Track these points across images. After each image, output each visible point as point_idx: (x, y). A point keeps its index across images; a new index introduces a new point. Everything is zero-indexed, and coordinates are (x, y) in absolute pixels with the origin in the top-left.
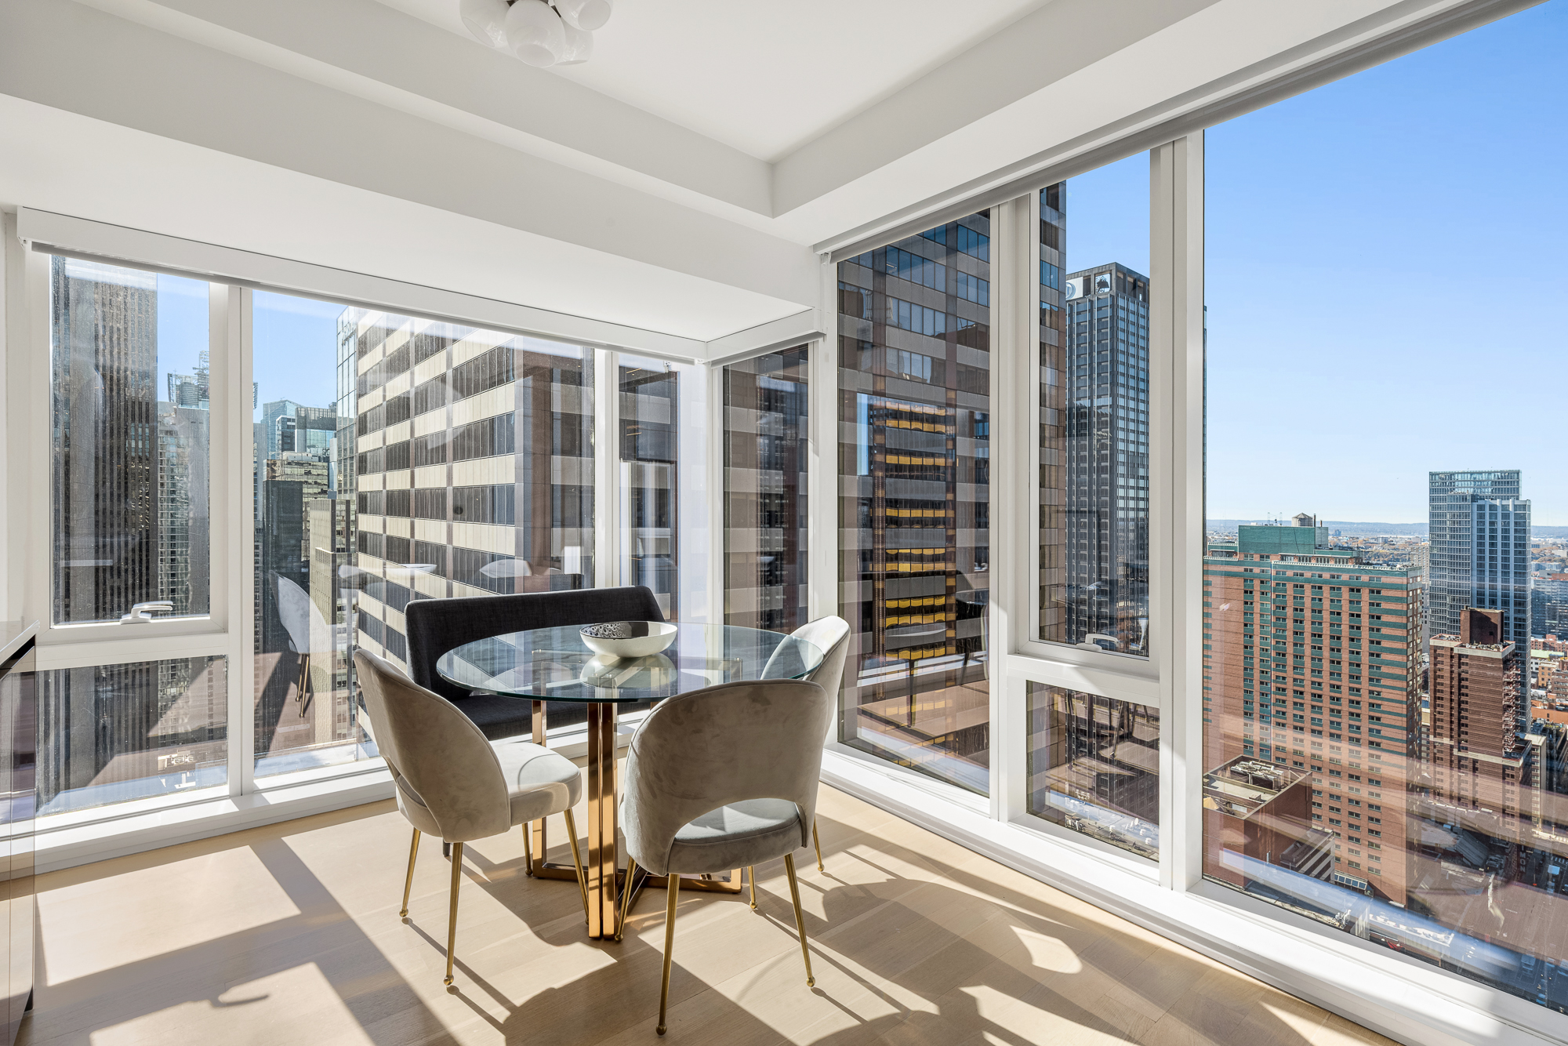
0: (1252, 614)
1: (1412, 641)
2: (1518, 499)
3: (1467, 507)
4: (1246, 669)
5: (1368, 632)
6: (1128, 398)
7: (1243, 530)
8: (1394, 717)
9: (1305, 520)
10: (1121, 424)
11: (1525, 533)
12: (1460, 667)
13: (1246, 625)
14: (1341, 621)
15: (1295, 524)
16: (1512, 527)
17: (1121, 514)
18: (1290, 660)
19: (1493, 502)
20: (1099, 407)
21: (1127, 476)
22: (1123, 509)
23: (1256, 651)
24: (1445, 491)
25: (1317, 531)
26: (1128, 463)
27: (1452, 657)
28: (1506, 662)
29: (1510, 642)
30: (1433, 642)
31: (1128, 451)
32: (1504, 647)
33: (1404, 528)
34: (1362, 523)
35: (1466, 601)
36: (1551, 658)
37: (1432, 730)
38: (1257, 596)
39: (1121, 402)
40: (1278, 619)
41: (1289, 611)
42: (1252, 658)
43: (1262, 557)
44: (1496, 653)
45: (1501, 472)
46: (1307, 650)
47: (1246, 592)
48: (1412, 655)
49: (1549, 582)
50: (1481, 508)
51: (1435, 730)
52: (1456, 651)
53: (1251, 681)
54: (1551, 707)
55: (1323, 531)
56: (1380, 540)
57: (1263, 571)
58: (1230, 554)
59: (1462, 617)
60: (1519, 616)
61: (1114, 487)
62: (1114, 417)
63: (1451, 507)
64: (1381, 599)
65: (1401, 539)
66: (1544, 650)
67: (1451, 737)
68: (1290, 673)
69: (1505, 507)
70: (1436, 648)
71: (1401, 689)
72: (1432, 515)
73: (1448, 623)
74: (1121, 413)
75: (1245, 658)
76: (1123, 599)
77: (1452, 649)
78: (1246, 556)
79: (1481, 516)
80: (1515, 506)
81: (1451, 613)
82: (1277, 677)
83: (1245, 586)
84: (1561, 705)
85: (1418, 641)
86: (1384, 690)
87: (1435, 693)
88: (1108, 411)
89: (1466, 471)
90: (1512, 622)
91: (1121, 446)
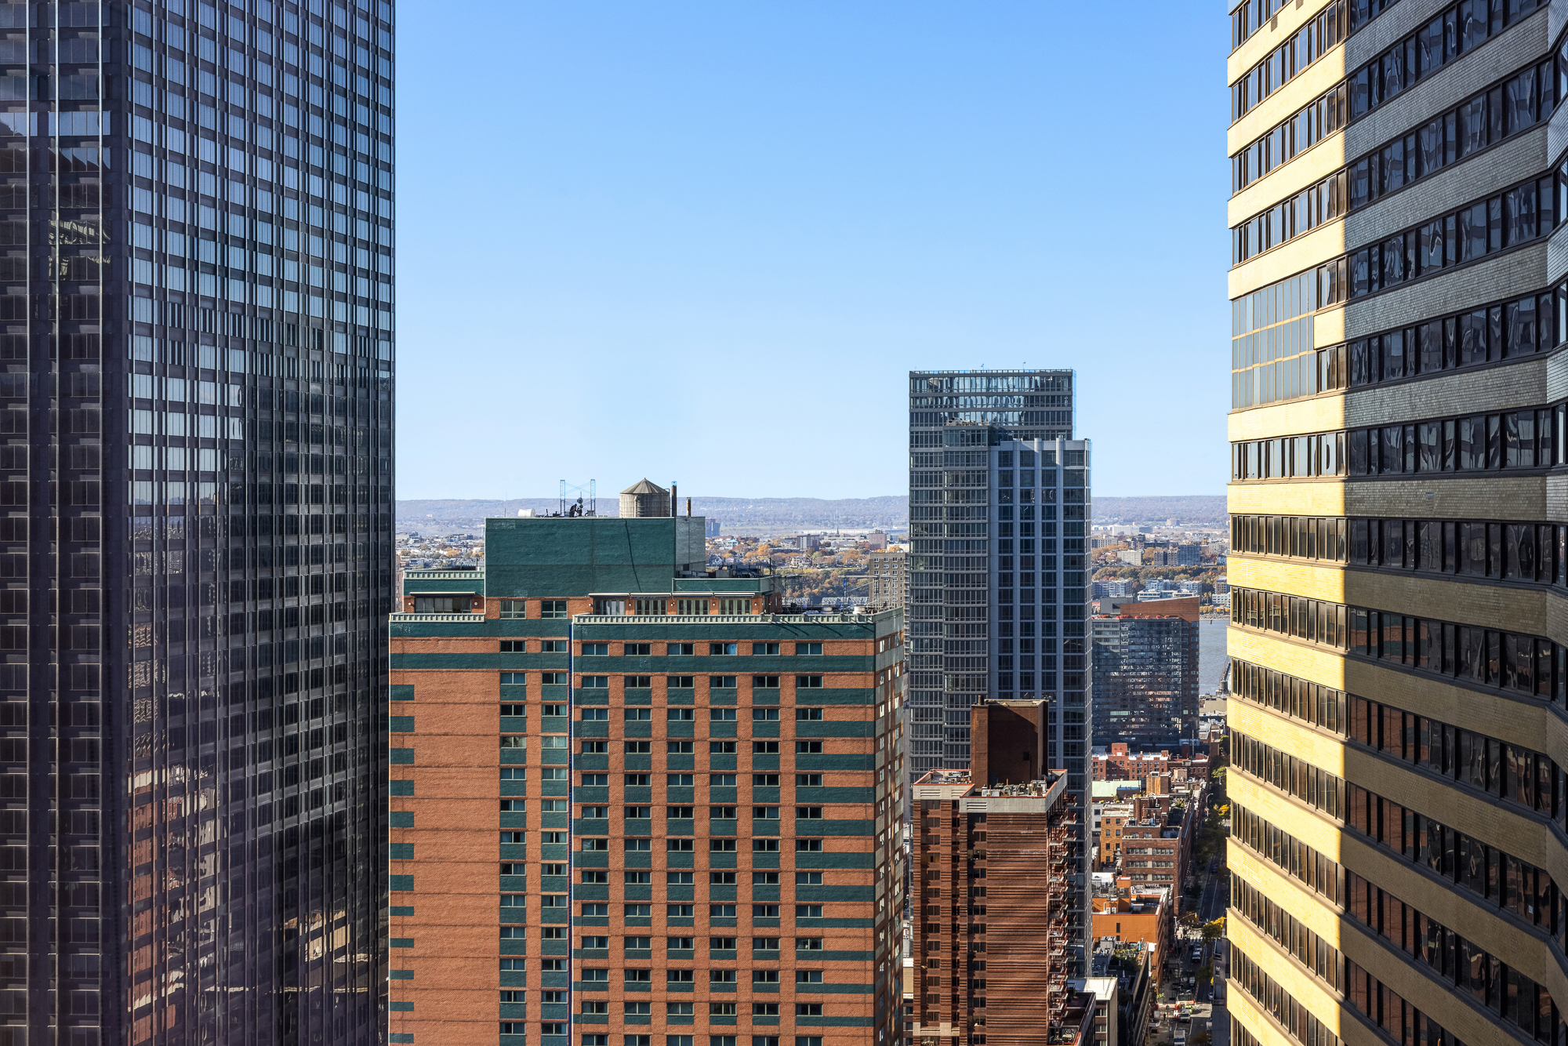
0: (521, 771)
1: (885, 799)
2: (1069, 437)
3: (982, 457)
4: (505, 931)
5: (793, 789)
6: (163, 119)
7: (494, 528)
8: (847, 997)
9: (653, 500)
10: (141, 201)
11: (1082, 516)
12: (970, 846)
13: (505, 805)
14: (734, 766)
15: (627, 510)
16: (1060, 503)
17: (141, 492)
18: (617, 889)
19: (1027, 445)
20: (67, 141)
21: (160, 371)
22: (147, 475)
23: (533, 874)
24: (940, 421)
25: (681, 529)
26: (163, 327)
27: (955, 823)
28: (1052, 818)
29: (1058, 773)
30: (920, 792)
31: (163, 291)
32: (1049, 784)
33: (851, 512)
34: (765, 501)
35: (980, 683)
36: (1122, 795)
37: (917, 1010)
38: (533, 716)
39: (141, 129)
40: (587, 778)
41: (615, 752)
42: (520, 898)
43: (546, 606)
44: (1034, 801)
45: (1042, 374)
46: (659, 856)
47: (505, 710)
48: (885, 831)
49: (1114, 624)
50: (1006, 458)
51: (924, 1007)
52: (963, 809)
53: (520, 962)
54: (1124, 908)
55: (693, 526)
56: (804, 543)
57: (549, 646)
58: (461, 604)
59: (974, 724)
60: (1072, 708)
61: (117, 404)
62: (117, 178)
63: (949, 458)
64: (820, 700)
65: (847, 536)
66: (1109, 779)
67: (955, 1019)
68: (617, 925)
69: (1048, 456)
70: (925, 807)
71: (861, 923)
72: (916, 479)
73: (944, 739)
74: (141, 165)
75: (504, 899)
76: (148, 765)
77: (955, 804)
78: (506, 607)
79: (1006, 478)
80: (1066, 454)
81: (952, 717)
82: (586, 941)
83: (503, 693)
84: (1139, 900)
85: (896, 796)
86: (828, 931)
87: (924, 918)
88: (100, 155)
89: (978, 369)
90: (1060, 723)
91: (141, 272)
